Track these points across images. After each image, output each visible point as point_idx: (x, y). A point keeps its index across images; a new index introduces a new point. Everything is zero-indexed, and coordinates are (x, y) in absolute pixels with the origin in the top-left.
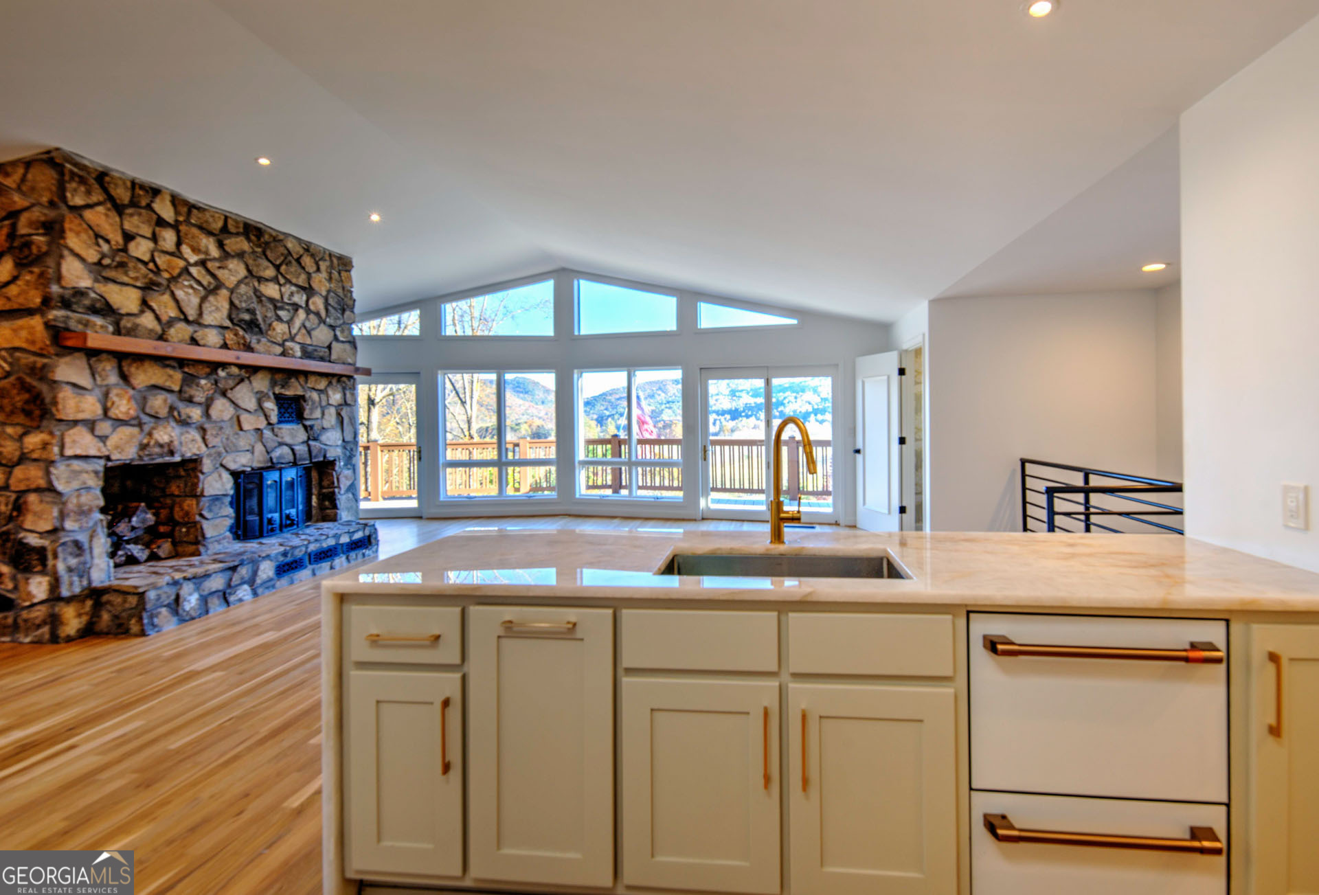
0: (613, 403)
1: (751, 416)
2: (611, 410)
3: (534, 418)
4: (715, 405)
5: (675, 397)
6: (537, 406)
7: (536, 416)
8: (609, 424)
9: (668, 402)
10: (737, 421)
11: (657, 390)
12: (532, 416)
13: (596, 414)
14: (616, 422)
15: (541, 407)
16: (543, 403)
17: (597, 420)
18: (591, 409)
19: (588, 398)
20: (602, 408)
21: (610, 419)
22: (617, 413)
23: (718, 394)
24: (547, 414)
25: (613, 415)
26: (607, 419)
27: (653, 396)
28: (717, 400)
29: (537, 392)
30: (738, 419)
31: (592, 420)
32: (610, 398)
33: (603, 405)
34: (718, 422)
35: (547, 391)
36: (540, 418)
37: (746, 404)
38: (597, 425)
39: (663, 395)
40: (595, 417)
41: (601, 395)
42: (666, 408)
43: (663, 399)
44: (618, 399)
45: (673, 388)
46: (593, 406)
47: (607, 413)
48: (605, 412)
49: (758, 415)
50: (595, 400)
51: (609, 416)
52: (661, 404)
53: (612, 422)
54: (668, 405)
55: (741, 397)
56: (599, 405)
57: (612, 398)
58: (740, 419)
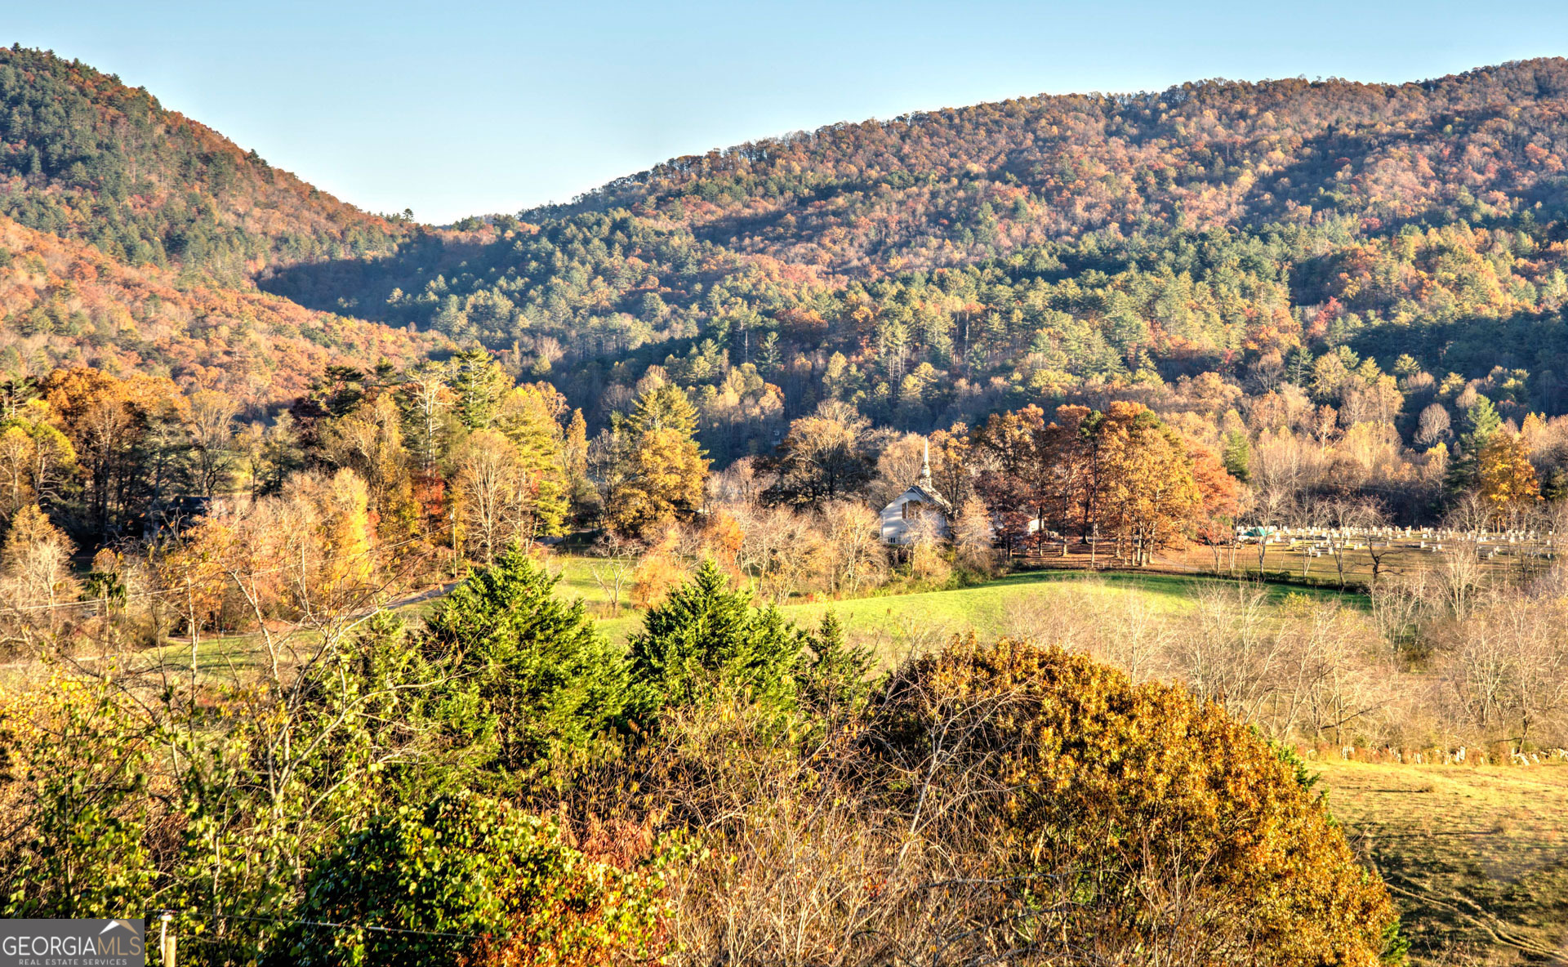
0: (679, 265)
2: (664, 309)
3: (108, 353)
4: (1415, 292)
5: (1127, 228)
6: (130, 272)
7: (129, 346)
8: (653, 408)
9: (1075, 266)
11: (992, 177)
12: (95, 341)
13: (563, 340)
14: (696, 397)
15: (160, 276)
16: (175, 245)
17: (559, 376)
18: (521, 300)
19: (502, 223)
20: (605, 293)
21: (656, 378)
22: (707, 331)
23: (1437, 220)
24: (199, 327)
25: (682, 348)
26: (638, 374)
27: (969, 218)
28: (1427, 259)
29: (132, 173)
31: (527, 377)
32: (663, 224)
33: (610, 276)
34: (1436, 419)
35: (207, 157)
36: (148, 357)
38: (565, 420)
39: (1039, 210)
40: (550, 353)
41: (590, 202)
42: (1061, 304)
43: (1038, 235)
44: (714, 234)
45: (1116, 167)
46: (542, 277)
47: (640, 333)
48: (624, 319)
50: (554, 235)
51: (653, 355)
52: (1025, 275)
53: (678, 396)
54: (1070, 288)
56: (581, 274)
57: (673, 227)
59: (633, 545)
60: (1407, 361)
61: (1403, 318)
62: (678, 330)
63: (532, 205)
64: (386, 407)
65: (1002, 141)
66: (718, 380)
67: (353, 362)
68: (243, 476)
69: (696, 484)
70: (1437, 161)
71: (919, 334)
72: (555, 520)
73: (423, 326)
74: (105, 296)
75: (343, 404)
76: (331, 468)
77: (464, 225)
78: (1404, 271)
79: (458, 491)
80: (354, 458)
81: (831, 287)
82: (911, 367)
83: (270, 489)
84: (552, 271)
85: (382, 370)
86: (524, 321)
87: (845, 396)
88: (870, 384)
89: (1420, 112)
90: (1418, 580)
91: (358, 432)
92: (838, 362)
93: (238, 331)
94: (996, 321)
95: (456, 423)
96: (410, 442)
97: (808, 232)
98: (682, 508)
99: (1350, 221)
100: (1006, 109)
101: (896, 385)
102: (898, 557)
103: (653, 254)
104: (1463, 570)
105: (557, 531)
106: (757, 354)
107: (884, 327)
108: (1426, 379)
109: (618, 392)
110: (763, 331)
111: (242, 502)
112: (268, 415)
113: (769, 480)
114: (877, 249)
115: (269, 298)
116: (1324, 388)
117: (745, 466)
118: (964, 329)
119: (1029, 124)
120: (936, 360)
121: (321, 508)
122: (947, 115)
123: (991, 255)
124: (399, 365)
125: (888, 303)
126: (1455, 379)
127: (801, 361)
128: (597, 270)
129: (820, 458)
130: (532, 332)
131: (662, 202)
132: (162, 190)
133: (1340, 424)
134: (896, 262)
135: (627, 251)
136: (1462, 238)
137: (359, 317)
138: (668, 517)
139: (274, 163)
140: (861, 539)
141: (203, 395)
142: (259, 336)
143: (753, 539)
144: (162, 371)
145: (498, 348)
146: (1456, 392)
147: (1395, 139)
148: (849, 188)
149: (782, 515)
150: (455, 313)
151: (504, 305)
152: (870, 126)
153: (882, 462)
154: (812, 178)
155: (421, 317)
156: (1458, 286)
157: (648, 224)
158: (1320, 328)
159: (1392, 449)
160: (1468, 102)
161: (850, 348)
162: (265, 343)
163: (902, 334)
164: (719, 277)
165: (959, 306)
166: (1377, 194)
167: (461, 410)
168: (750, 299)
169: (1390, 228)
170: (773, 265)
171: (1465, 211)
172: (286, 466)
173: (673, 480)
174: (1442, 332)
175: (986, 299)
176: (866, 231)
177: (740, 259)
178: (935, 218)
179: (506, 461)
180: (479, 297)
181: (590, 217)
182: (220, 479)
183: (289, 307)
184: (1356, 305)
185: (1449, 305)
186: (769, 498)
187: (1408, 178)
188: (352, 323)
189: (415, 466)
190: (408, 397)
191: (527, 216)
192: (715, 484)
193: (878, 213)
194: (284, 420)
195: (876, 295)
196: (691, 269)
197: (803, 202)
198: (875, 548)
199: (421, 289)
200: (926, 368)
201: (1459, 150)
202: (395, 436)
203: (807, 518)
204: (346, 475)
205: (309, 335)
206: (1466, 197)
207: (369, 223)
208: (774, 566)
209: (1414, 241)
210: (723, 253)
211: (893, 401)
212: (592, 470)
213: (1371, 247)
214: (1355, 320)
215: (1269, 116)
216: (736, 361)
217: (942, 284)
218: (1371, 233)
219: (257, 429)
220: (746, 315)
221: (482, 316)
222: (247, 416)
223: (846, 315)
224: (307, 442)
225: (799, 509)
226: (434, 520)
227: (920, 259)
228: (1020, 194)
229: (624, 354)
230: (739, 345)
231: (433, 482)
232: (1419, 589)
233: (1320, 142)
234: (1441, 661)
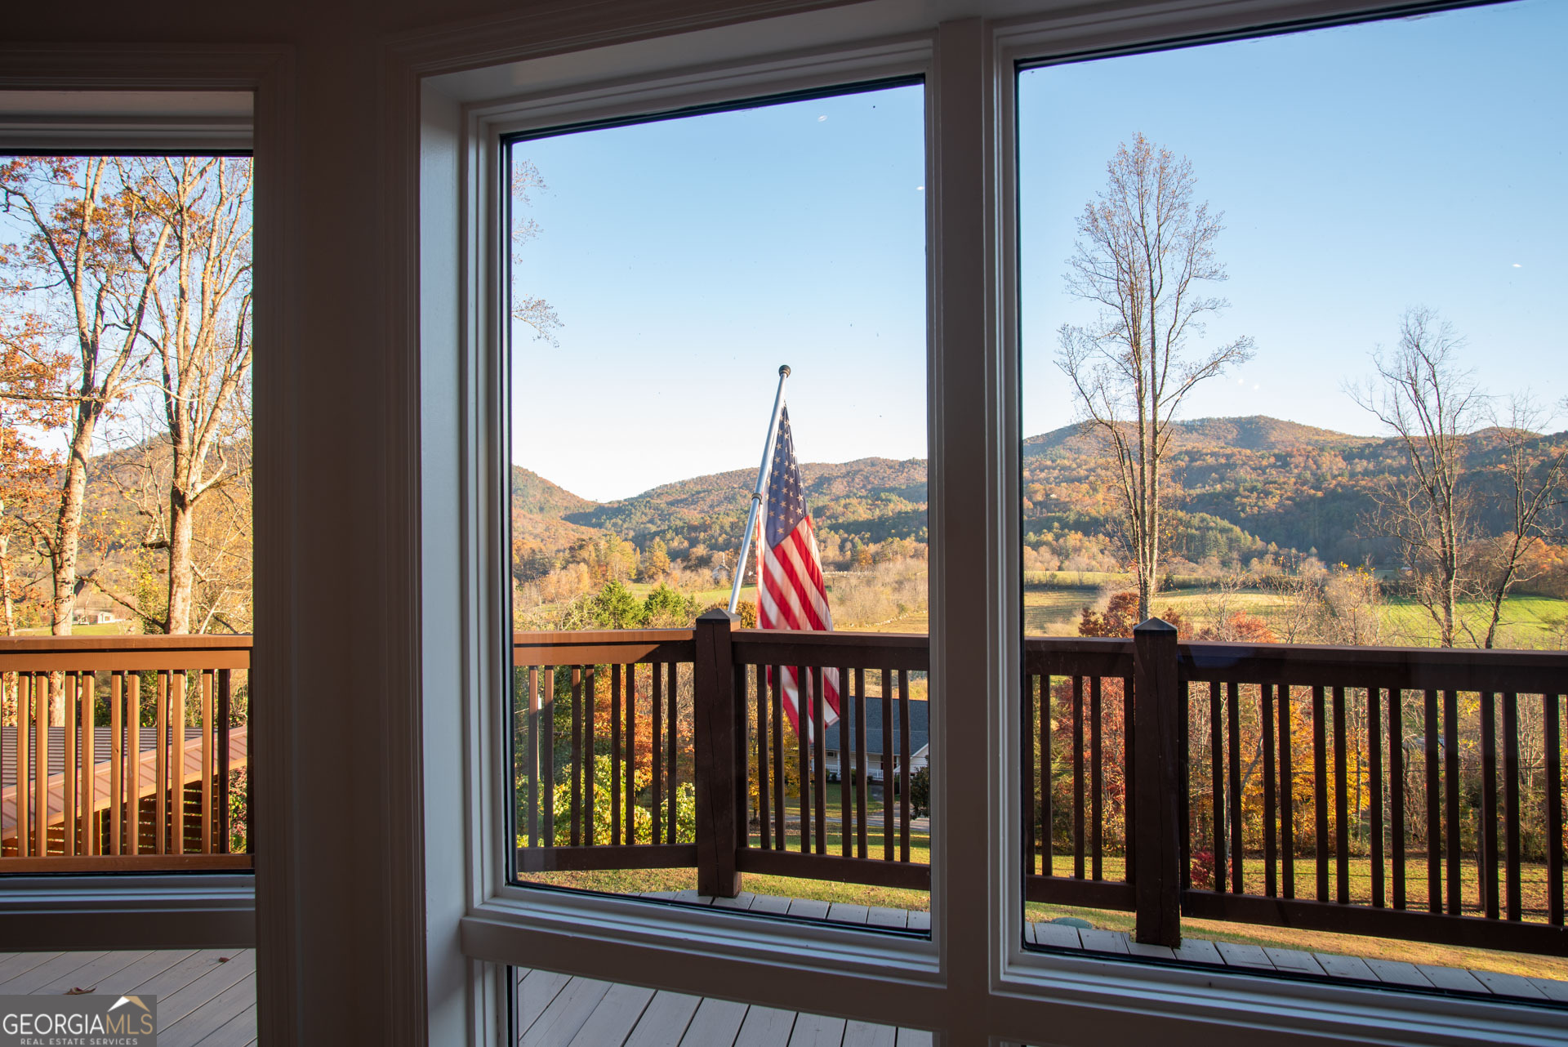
0: (662, 512)
1: (908, 535)
2: (659, 523)
3: (526, 536)
4: (843, 514)
6: (532, 516)
7: (531, 534)
8: (656, 547)
10: (883, 543)
12: (523, 533)
13: (634, 531)
14: (667, 544)
15: (538, 517)
16: (541, 509)
17: (633, 540)
18: (624, 521)
19: (619, 502)
20: (645, 519)
21: (657, 539)
22: (670, 528)
23: (848, 497)
24: (547, 529)
25: (664, 532)
26: (652, 539)
27: (734, 499)
28: (846, 506)
29: (531, 492)
30: (885, 539)
31: (626, 540)
32: (659, 501)
33: (646, 515)
34: (849, 545)
35: (548, 488)
36: (536, 537)
37: (900, 513)
38: (635, 550)
40: (632, 534)
41: (641, 496)
44: (671, 504)
46: (629, 515)
47: (653, 529)
48: (649, 525)
49: (921, 533)
50: (632, 505)
51: (656, 534)
53: (663, 544)
55: (890, 501)
56: (639, 514)
57: (661, 503)
58: (890, 540)
59: (652, 580)
60: (841, 531)
61: (840, 521)
62: (663, 527)
63: (626, 497)
64: (591, 548)
65: (742, 479)
66: (673, 539)
67: (584, 537)
68: (558, 565)
69: (667, 565)
70: (848, 482)
71: (722, 527)
72: (633, 575)
73: (601, 528)
74: (525, 522)
75: (581, 547)
76: (579, 563)
77: (610, 503)
78: (840, 509)
79: (609, 568)
80: (584, 560)
81: (700, 516)
82: (720, 535)
83: (564, 568)
84: (632, 513)
85: (590, 539)
86: (625, 526)
87: (704, 543)
88: (710, 540)
89: (844, 471)
90: (843, 584)
91: (584, 554)
92: (702, 534)
93: (557, 530)
94: (741, 524)
95: (608, 551)
96: (597, 556)
97: (694, 503)
98: (664, 571)
99: (827, 497)
100: (743, 471)
101: (716, 540)
102: (717, 582)
103: (656, 509)
104: (854, 581)
105: (634, 577)
106: (682, 533)
107: (713, 526)
108: (846, 535)
109: (648, 543)
110: (683, 528)
111: (558, 571)
112: (564, 551)
113: (685, 564)
114: (712, 506)
115: (564, 522)
116: (821, 538)
117: (679, 560)
118: (733, 526)
119: (748, 475)
120: (726, 533)
121: (576, 572)
122: (728, 473)
123: (739, 507)
124: (594, 537)
125: (714, 520)
126: (853, 535)
127: (693, 534)
128: (643, 513)
129: (697, 558)
130: (627, 529)
131: (658, 496)
132: (538, 496)
133: (825, 547)
134: (716, 509)
135: (650, 508)
136: (854, 501)
137: (585, 525)
138: (660, 573)
139: (564, 489)
140: (707, 578)
141: (548, 545)
142: (561, 531)
143: (681, 578)
144: (539, 540)
145: (619, 533)
146: (853, 539)
147: (838, 477)
148: (704, 491)
149: (688, 572)
150: (608, 524)
151: (620, 522)
152: (709, 476)
153: (713, 559)
154: (695, 489)
155: (600, 525)
156: (853, 513)
157: (655, 501)
158: (820, 523)
159: (838, 553)
160: (855, 468)
161: (705, 531)
162: (563, 533)
163: (718, 527)
164: (672, 514)
165: (732, 520)
166: (834, 491)
167: (609, 548)
168: (680, 519)
169: (837, 499)
170: (686, 511)
171: (855, 494)
172: (568, 562)
173: (661, 564)
174: (849, 524)
175: (738, 518)
176: (709, 502)
177: (678, 510)
178: (726, 498)
179: (620, 560)
180: (614, 520)
181: (641, 500)
182: (552, 566)
183: (568, 524)
184: (829, 518)
185: (851, 517)
186: (685, 568)
187: (841, 486)
188: (584, 527)
189: (599, 563)
190: (596, 545)
191: (625, 500)
192: (672, 565)
193: (712, 497)
194: (567, 551)
195: (711, 518)
196: (666, 512)
197: (693, 495)
198: (711, 580)
199: (600, 519)
200: (724, 536)
201: (853, 480)
202: (594, 554)
203: (694, 573)
204: (582, 564)
205: (573, 530)
206: (855, 491)
207: (587, 503)
208: (686, 585)
209: (843, 502)
210: (673, 508)
211: (716, 544)
212: (641, 562)
213: (832, 503)
214: (829, 522)
215: (807, 472)
216: (677, 535)
217: (728, 515)
218: (832, 500)
219: (561, 553)
220: (680, 524)
221: (615, 525)
222: (558, 551)
223: (704, 523)
224: (573, 557)
225: (692, 571)
226: (604, 575)
227: (722, 509)
228: (746, 492)
229: (649, 533)
230: (678, 531)
231: (602, 566)
232: (843, 587)
233: (820, 478)
234: (848, 603)
